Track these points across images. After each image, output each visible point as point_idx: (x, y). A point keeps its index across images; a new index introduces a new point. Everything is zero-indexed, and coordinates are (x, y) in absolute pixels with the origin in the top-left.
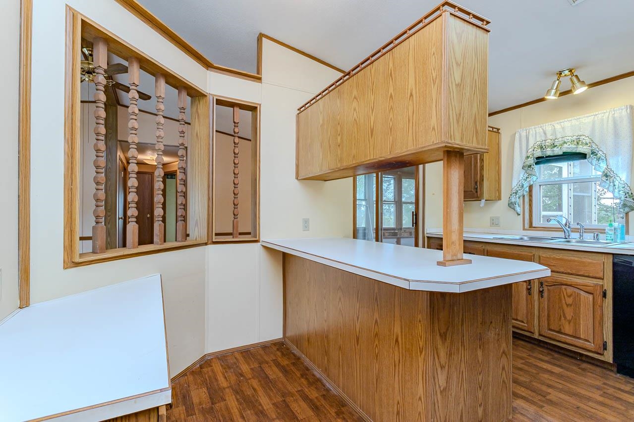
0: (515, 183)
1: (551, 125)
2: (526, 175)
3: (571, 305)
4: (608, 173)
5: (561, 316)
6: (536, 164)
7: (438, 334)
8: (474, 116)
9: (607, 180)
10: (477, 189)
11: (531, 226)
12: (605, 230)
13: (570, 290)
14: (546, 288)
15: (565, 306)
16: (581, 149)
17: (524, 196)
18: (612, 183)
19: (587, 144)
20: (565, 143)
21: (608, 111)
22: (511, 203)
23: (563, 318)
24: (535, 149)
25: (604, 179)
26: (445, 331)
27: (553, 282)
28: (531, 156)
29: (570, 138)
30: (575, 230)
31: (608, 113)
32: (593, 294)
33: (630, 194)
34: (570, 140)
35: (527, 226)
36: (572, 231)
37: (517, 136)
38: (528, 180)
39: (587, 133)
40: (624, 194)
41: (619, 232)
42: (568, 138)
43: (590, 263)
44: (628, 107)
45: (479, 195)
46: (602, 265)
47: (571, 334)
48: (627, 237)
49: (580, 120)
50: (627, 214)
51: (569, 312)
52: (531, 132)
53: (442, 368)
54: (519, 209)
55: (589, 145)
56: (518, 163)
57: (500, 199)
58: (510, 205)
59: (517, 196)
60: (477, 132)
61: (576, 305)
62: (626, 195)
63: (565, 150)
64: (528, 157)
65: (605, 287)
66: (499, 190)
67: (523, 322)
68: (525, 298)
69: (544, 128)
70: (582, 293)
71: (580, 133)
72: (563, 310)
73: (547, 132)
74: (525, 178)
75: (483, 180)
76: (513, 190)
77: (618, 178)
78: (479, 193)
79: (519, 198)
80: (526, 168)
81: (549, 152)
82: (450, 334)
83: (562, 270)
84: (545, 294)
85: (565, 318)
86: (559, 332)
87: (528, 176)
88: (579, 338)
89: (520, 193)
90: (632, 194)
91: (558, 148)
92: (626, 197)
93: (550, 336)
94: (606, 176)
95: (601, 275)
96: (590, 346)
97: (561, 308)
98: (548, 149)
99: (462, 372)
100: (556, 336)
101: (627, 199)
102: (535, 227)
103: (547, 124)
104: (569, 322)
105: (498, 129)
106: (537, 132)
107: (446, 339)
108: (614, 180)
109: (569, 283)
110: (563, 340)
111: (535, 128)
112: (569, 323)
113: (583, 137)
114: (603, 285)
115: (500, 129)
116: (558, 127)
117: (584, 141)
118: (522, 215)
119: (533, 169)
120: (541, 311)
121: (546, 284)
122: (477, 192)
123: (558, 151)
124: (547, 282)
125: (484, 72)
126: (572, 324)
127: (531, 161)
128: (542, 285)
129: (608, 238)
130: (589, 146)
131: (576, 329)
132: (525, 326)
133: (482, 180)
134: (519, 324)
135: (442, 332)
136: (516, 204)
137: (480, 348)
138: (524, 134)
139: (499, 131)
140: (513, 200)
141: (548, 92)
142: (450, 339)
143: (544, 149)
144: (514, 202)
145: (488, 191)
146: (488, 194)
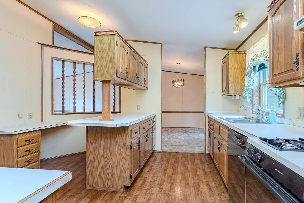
7: (90, 142)
8: (108, 68)
10: (227, 89)
14: (220, 147)
26: (93, 141)
53: (91, 153)
54: (249, 100)
59: (247, 92)
60: (109, 73)
64: (247, 68)
75: (229, 84)
78: (228, 91)
80: (248, 75)
82: (95, 143)
87: (250, 79)
89: (249, 90)
99: (100, 158)
105: (245, 51)
107: (93, 144)
111: (252, 49)
119: (251, 74)
125: (113, 50)
135: (91, 141)
137: (109, 152)
142: (95, 144)
144: (245, 96)
145: (233, 90)
146: (233, 91)
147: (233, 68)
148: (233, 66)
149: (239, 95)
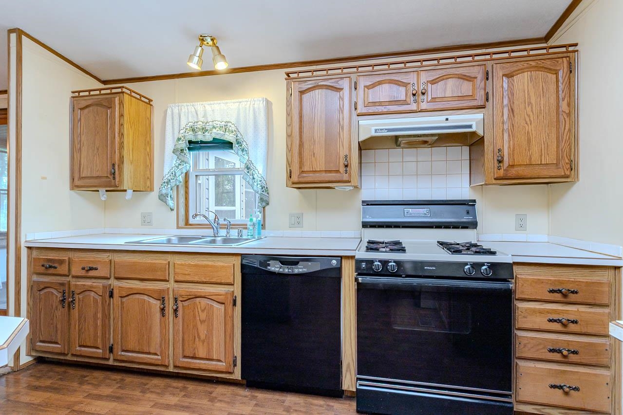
0: (167, 170)
1: (202, 105)
2: (179, 162)
3: (204, 321)
4: (249, 165)
5: (195, 336)
6: (189, 149)
9: (248, 172)
10: (114, 174)
11: (187, 223)
12: (246, 225)
13: (204, 302)
14: (180, 304)
15: (199, 323)
16: (229, 137)
17: (178, 187)
18: (251, 176)
19: (232, 132)
20: (214, 127)
21: (250, 100)
22: (162, 195)
23: (197, 339)
24: (187, 131)
25: (246, 171)
27: (188, 296)
28: (182, 138)
29: (219, 123)
30: (223, 227)
31: (249, 102)
32: (224, 304)
33: (266, 188)
34: (219, 125)
35: (182, 223)
36: (221, 228)
37: (169, 112)
38: (180, 167)
39: (233, 121)
40: (261, 188)
41: (257, 227)
42: (217, 122)
43: (223, 267)
44: (264, 99)
45: (117, 183)
46: (232, 269)
47: (204, 356)
48: (263, 231)
49: (228, 104)
50: (264, 208)
51: (203, 330)
52: (183, 110)
54: (171, 203)
55: (234, 133)
56: (170, 146)
57: (152, 190)
58: (162, 197)
59: (169, 186)
61: (209, 321)
62: (262, 189)
63: (214, 136)
64: (179, 139)
65: (235, 294)
66: (150, 178)
67: (156, 354)
68: (159, 321)
69: (196, 108)
70: (216, 305)
71: (228, 120)
72: (197, 329)
73: (199, 113)
74: (177, 165)
75: (123, 163)
76: (164, 178)
77: (256, 171)
78: (117, 179)
79: (172, 189)
80: (178, 153)
81: (200, 137)
83: (196, 279)
84: (180, 313)
85: (199, 338)
86: (193, 358)
87: (181, 162)
88: (212, 360)
89: (173, 183)
90: (267, 188)
91: (208, 133)
92: (263, 191)
93: (184, 365)
94: (248, 168)
95: (231, 281)
96: (222, 366)
97: (195, 326)
98: (200, 133)
100: (190, 363)
101: (263, 193)
102: (191, 225)
103: (198, 103)
104: (203, 342)
105: (150, 100)
106: (189, 110)
108: (254, 172)
109: (203, 295)
110: (197, 366)
111: (187, 106)
112: (203, 344)
113: (230, 124)
114: (233, 292)
115: (152, 101)
116: (208, 108)
117: (230, 128)
118: (175, 210)
119: (185, 154)
120: (175, 334)
121: (181, 299)
122: (114, 178)
123: (208, 137)
124: (181, 296)
126: (205, 344)
127: (183, 145)
128: (176, 302)
129: (249, 234)
130: (234, 135)
131: (209, 350)
132: (159, 360)
133: (122, 161)
134: (152, 359)
136: (167, 197)
138: (176, 111)
139: (151, 103)
140: (164, 191)
141: (191, 58)
143: (196, 132)
144: (165, 193)
145: (131, 179)
146: (131, 182)
147: (131, 127)
148: (131, 123)
149: (134, 191)
